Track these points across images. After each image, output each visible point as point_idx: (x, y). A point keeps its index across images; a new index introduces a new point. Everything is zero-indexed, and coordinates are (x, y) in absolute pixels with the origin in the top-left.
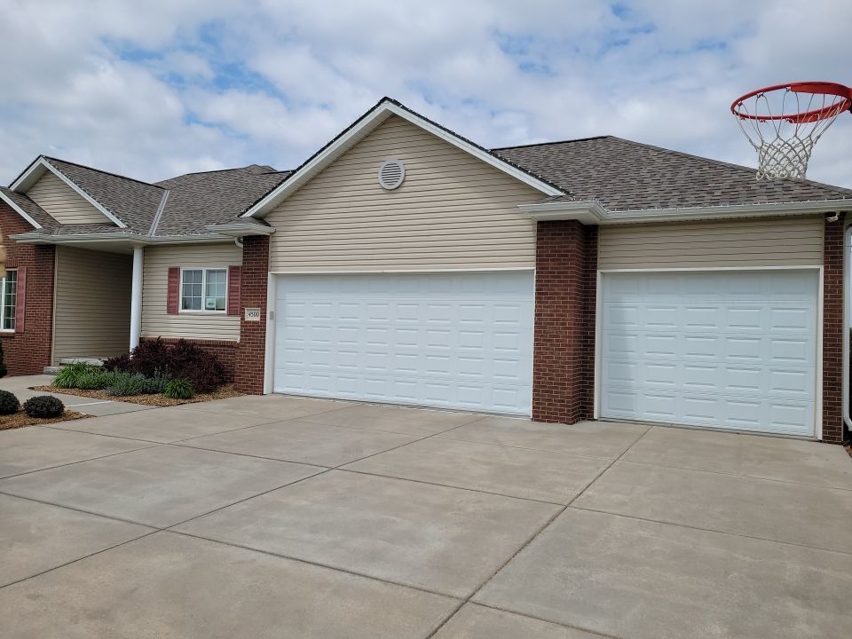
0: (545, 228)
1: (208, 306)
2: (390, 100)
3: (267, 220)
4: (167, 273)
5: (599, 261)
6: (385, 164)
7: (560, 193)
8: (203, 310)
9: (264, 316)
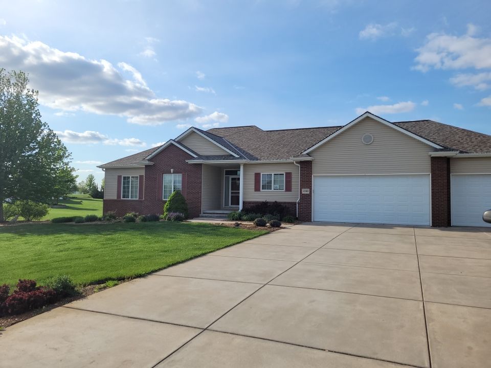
0: (434, 160)
1: (275, 188)
2: (369, 113)
3: (311, 155)
4: (254, 175)
5: (451, 171)
6: (365, 135)
7: (442, 148)
8: (272, 190)
9: (311, 192)
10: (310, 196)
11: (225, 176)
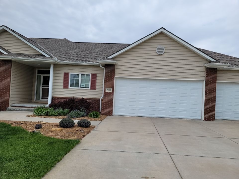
0: (208, 70)
1: (81, 86)
4: (63, 74)
6: (158, 47)
8: (79, 88)
9: (113, 91)
10: (112, 94)
11: (37, 74)
